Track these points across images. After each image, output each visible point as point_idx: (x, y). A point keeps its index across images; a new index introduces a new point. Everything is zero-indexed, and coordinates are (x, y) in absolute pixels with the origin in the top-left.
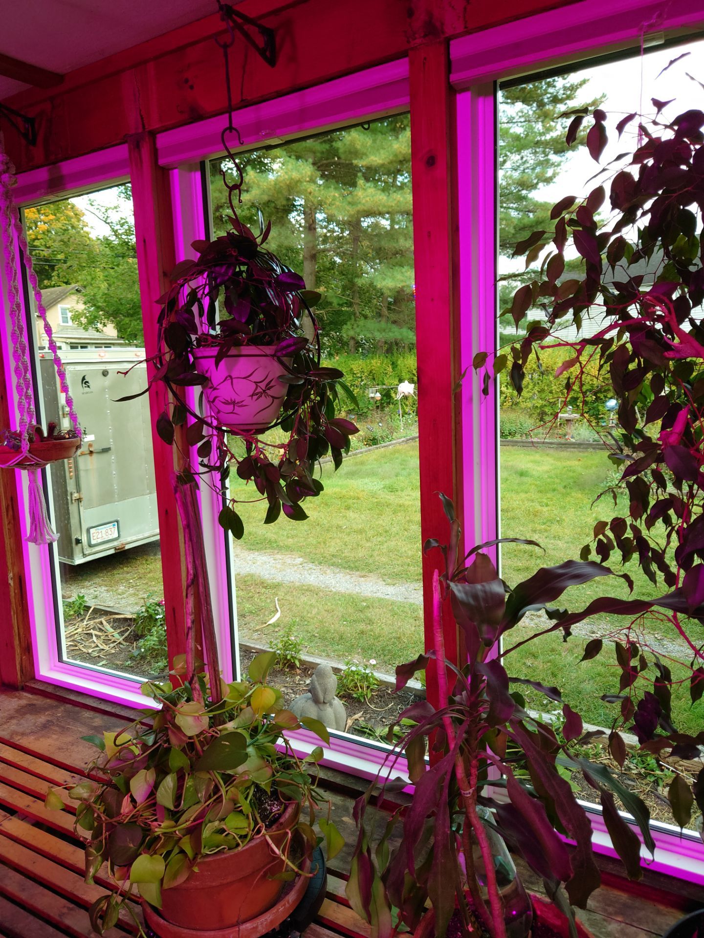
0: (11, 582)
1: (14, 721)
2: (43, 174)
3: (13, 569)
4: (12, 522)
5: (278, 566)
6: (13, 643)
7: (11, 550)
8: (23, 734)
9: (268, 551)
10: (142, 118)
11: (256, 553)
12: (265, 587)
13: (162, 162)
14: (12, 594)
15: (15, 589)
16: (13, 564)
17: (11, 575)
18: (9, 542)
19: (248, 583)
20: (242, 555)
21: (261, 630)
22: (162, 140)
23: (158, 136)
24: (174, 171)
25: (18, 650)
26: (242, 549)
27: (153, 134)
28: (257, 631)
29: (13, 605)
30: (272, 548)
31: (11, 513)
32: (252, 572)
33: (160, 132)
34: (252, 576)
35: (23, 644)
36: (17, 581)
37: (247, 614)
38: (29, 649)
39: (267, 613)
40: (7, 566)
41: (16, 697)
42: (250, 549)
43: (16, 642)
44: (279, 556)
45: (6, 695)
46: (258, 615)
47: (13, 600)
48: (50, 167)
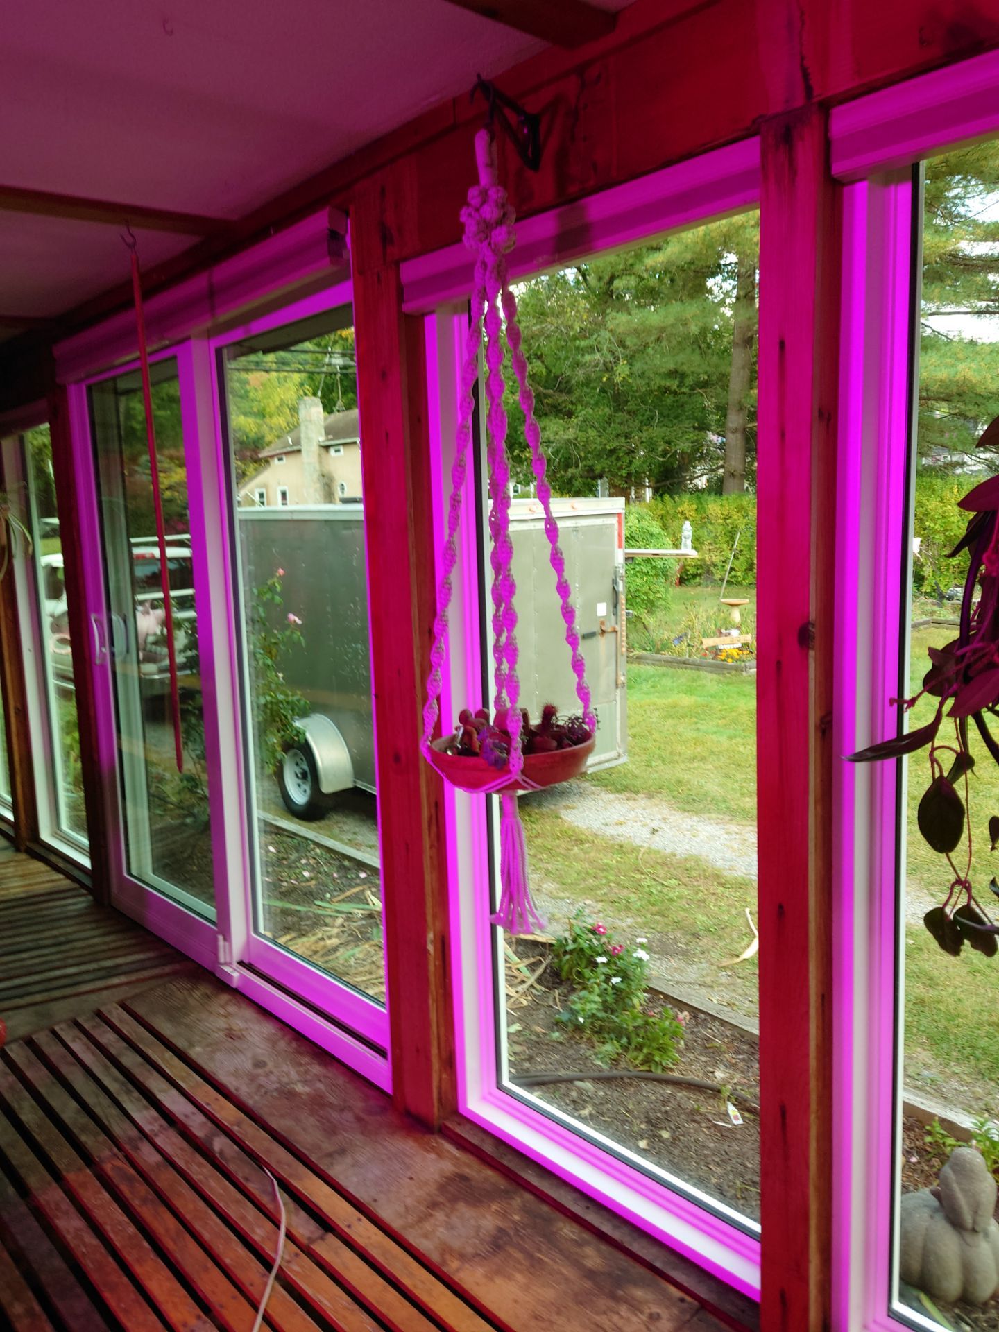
0: (430, 948)
1: (440, 1216)
2: (545, 226)
3: (434, 924)
4: (436, 844)
5: (736, 846)
6: (430, 1051)
7: (432, 892)
8: (462, 1257)
9: (714, 815)
10: (806, 75)
11: (695, 818)
12: (723, 885)
13: (837, 169)
14: (431, 968)
15: (435, 958)
16: (434, 917)
17: (430, 936)
18: (430, 878)
19: (694, 874)
20: (672, 819)
21: (731, 968)
22: (844, 121)
23: (836, 111)
24: (858, 186)
25: (436, 1064)
26: (671, 808)
27: (825, 107)
28: (724, 968)
29: (433, 987)
30: (718, 811)
31: (434, 829)
32: (695, 852)
33: (841, 102)
34: (697, 860)
35: (443, 1053)
36: (439, 946)
37: (702, 933)
38: (451, 1062)
39: (735, 935)
40: (425, 921)
41: (433, 1150)
42: (685, 810)
43: (434, 1051)
44: (733, 827)
45: (416, 1140)
46: (721, 938)
47: (432, 978)
48: (563, 209)
